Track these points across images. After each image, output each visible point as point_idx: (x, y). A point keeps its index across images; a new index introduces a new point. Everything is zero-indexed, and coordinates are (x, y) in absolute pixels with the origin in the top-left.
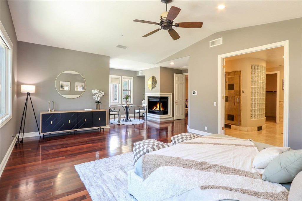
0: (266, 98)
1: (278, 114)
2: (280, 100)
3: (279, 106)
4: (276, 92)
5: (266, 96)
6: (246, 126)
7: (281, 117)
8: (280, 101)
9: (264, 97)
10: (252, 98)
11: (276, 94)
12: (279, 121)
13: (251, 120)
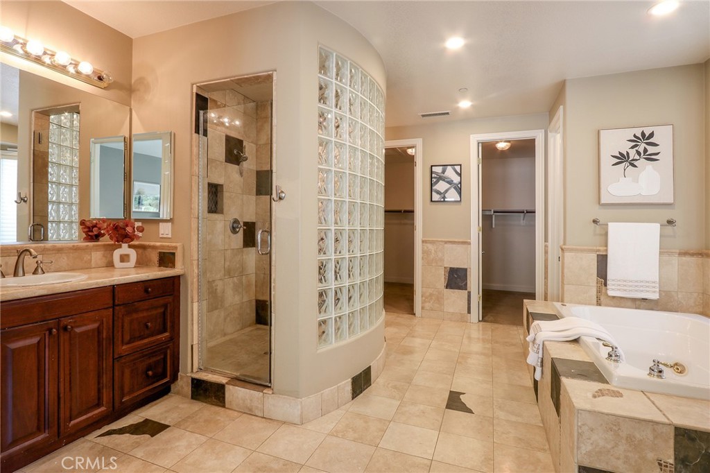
0: (385, 230)
1: (420, 286)
2: (423, 237)
3: (423, 258)
4: (413, 212)
5: (386, 224)
6: (295, 394)
7: (428, 294)
8: (423, 242)
9: (380, 226)
10: (326, 232)
11: (413, 219)
12: (423, 308)
13: (324, 348)
